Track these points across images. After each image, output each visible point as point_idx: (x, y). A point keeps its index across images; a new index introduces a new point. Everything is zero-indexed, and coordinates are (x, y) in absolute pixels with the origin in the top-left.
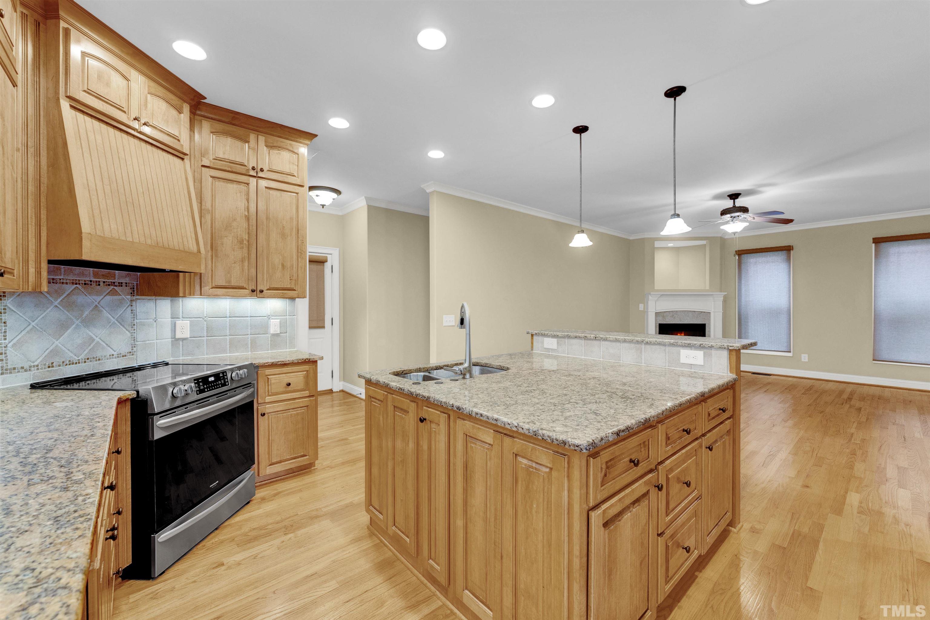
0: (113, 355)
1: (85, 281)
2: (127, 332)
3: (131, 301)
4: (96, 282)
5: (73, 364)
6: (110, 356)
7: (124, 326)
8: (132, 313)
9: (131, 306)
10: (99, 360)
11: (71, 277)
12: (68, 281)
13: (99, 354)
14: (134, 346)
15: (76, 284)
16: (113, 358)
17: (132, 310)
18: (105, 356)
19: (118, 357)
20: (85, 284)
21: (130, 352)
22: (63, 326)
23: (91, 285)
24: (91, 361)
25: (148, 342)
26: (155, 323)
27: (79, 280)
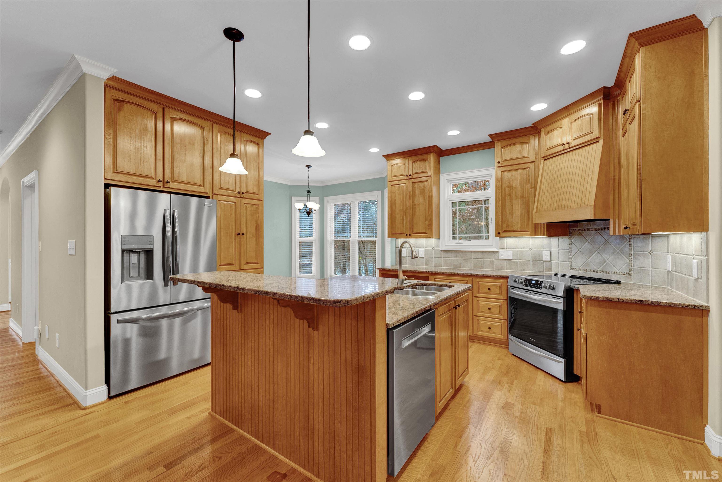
0: (616, 272)
1: (601, 228)
2: (627, 259)
3: (630, 238)
4: (607, 228)
5: (595, 272)
6: (615, 272)
7: (624, 255)
8: (630, 247)
9: (630, 242)
10: (608, 273)
11: (595, 227)
12: (593, 229)
13: (608, 270)
14: (631, 270)
15: (597, 230)
16: (616, 274)
17: (630, 245)
18: (612, 272)
19: (620, 274)
20: (601, 230)
21: (628, 273)
22: (591, 253)
23: (604, 230)
24: (604, 273)
25: (643, 268)
26: (651, 255)
27: (598, 228)
